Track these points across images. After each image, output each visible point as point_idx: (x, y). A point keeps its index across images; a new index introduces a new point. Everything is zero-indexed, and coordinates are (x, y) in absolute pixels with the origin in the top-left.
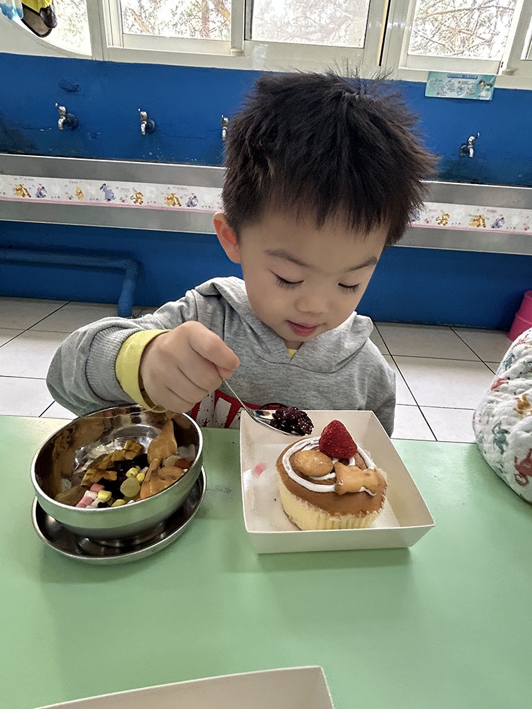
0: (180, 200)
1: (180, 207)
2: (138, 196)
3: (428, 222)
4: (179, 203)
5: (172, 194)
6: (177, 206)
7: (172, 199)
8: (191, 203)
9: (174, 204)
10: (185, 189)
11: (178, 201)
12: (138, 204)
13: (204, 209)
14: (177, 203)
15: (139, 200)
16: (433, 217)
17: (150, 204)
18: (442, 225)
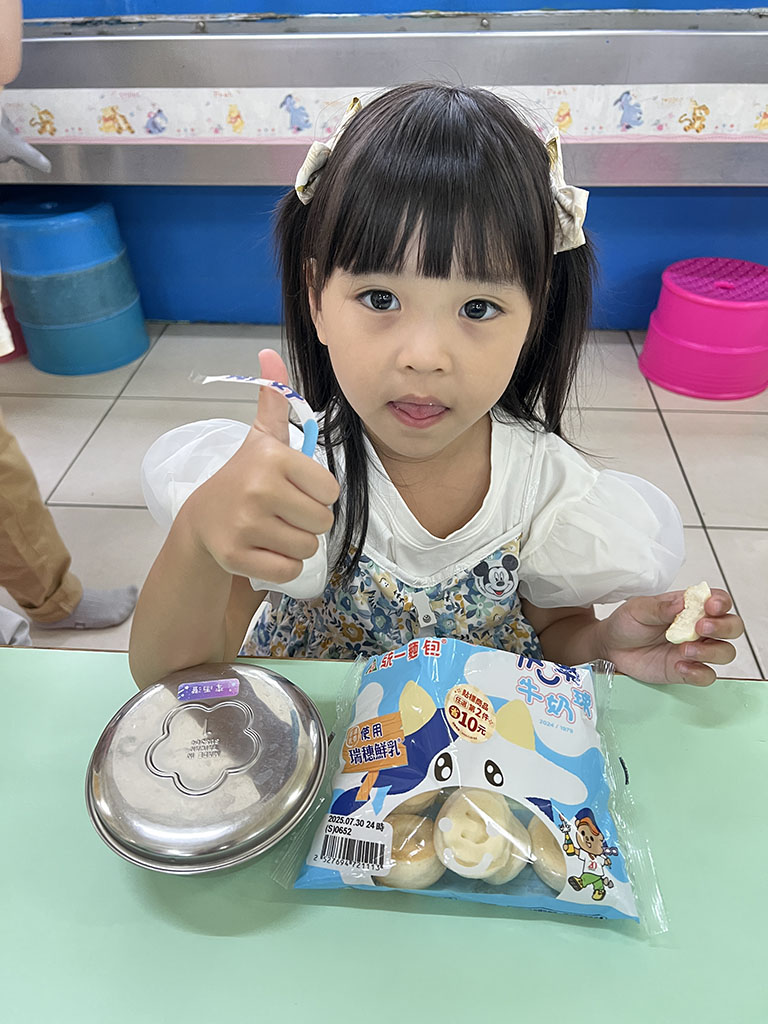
0: (128, 117)
1: (132, 136)
2: (44, 117)
3: (660, 128)
4: (129, 128)
5: (113, 109)
6: (126, 134)
7: (112, 118)
8: (154, 125)
9: (120, 130)
10: (137, 95)
11: (126, 122)
12: (46, 135)
13: (183, 135)
14: (124, 126)
15: (48, 127)
16: (671, 115)
17: (70, 133)
18: (692, 132)
